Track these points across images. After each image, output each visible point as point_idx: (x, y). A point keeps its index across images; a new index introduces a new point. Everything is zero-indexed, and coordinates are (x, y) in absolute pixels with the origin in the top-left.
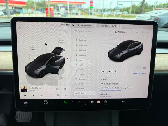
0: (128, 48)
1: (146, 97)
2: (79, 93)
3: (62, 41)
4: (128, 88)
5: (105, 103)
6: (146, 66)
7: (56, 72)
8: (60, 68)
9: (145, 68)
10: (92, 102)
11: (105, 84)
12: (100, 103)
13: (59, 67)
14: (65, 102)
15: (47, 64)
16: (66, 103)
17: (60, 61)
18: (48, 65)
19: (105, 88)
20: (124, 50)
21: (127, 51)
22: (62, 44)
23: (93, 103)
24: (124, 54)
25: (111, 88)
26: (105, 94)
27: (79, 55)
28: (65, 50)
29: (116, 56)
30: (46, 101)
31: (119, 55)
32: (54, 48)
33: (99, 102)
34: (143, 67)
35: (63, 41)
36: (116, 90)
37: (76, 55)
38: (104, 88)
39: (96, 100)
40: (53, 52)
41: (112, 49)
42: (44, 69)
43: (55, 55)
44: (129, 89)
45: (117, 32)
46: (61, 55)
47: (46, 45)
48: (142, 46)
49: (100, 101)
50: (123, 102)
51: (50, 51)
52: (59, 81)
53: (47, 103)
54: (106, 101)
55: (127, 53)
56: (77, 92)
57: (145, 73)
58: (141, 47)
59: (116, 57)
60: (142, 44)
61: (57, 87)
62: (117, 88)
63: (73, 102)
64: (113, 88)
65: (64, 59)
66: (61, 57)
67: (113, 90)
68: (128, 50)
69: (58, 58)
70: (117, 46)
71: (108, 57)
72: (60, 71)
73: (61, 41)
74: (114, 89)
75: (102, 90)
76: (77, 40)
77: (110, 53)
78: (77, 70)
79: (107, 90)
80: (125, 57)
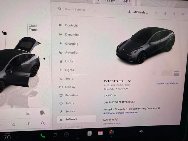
0: (150, 41)
1: (178, 122)
2: (66, 119)
3: (35, 26)
4: (149, 109)
5: (111, 135)
6: (179, 71)
7: (24, 83)
8: (32, 76)
9: (176, 75)
10: (90, 133)
11: (111, 102)
12: (102, 134)
13: (29, 74)
14: (41, 135)
15: (7, 69)
16: (44, 137)
17: (31, 62)
18: (9, 71)
19: (111, 109)
20: (144, 43)
21: (148, 45)
22: (35, 31)
23: (91, 135)
24: (143, 51)
25: (121, 109)
26: (111, 120)
27: (66, 52)
28: (39, 43)
29: (131, 54)
30: (7, 135)
31: (135, 52)
32: (20, 39)
33: (100, 133)
35: (37, 26)
36: (129, 113)
37: (61, 53)
38: (109, 110)
39: (95, 131)
40: (18, 46)
41: (123, 41)
42: (2, 77)
43: (21, 52)
44: (151, 109)
45: (132, 12)
46: (32, 52)
47: (5, 33)
48: (173, 37)
49: (102, 132)
50: (141, 131)
51: (12, 46)
52: (30, 99)
53: (9, 137)
54: (113, 132)
55: (147, 49)
56: (64, 118)
57: (177, 84)
58: (171, 39)
59: (130, 56)
60: (172, 33)
61: (26, 110)
62: (131, 109)
63: (55, 135)
64: (125, 109)
65: (38, 60)
66: (32, 55)
67: (124, 113)
68: (150, 44)
69: (27, 57)
70: (131, 37)
71: (117, 55)
72: (31, 80)
73: (32, 26)
74: (126, 111)
75: (106, 113)
76: (61, 25)
77: (121, 48)
78: (62, 80)
79: (114, 113)
80: (144, 56)
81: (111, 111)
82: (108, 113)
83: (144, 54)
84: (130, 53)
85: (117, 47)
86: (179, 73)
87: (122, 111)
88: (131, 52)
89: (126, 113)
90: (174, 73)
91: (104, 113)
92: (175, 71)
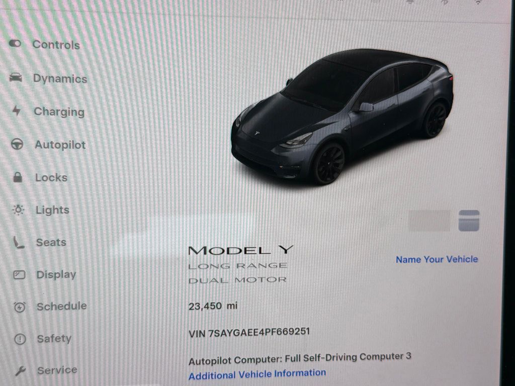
0: (360, 101)
4: (370, 358)
6: (476, 213)
9: (469, 223)
11: (216, 333)
19: (220, 361)
20: (335, 109)
21: (352, 115)
24: (332, 139)
25: (257, 361)
27: (38, 145)
29: (285, 150)
31: (302, 142)
34: (456, 218)
36: (290, 374)
37: (17, 145)
38: (212, 362)
41: (255, 101)
44: (378, 361)
48: (448, 84)
55: (348, 131)
57: (475, 260)
58: (437, 92)
59: (285, 158)
60: (442, 71)
62: (297, 359)
64: (274, 360)
67: (269, 375)
68: (357, 112)
70: (284, 86)
71: (235, 153)
74: (280, 366)
75: (200, 377)
76: (17, 43)
77: (247, 128)
78: (22, 247)
79: (232, 376)
80: (339, 158)
81: (219, 369)
82: (206, 376)
83: (338, 150)
84: (283, 145)
85: (234, 124)
86: (478, 220)
87: (262, 367)
88: (285, 143)
89: (277, 374)
90: (460, 220)
91: (192, 376)
92: (463, 213)
